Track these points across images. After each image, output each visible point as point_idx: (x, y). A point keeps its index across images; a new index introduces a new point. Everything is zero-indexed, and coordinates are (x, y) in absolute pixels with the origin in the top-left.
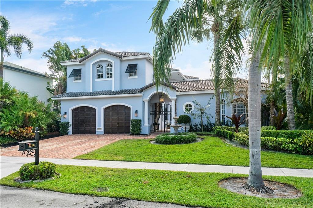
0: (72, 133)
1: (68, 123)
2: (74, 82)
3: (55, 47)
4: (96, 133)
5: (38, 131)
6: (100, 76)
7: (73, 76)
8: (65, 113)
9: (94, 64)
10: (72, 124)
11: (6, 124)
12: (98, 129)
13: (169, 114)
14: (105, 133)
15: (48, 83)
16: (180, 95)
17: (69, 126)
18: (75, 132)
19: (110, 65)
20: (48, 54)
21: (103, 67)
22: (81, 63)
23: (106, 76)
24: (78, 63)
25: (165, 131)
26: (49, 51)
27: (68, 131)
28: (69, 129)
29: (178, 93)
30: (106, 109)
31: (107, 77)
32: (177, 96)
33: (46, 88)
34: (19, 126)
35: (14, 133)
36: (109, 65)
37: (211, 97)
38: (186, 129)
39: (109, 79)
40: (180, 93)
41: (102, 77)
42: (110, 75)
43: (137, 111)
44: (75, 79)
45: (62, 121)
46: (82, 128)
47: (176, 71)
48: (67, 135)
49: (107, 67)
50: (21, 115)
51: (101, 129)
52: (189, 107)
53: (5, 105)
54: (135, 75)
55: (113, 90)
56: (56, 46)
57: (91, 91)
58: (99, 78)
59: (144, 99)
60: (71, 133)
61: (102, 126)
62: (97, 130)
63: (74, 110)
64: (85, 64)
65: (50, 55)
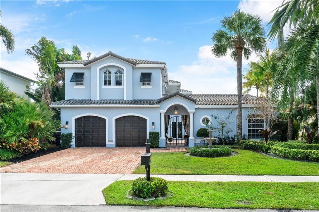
0: (76, 146)
1: (70, 135)
2: (75, 87)
3: (40, 44)
4: (106, 146)
5: (149, 143)
6: (108, 83)
7: (74, 80)
8: (67, 123)
9: (100, 69)
10: (75, 135)
11: (11, 133)
12: (109, 141)
13: (183, 127)
14: (116, 146)
15: (27, 87)
16: (199, 108)
17: (72, 138)
18: (79, 144)
19: (120, 71)
20: (33, 51)
21: (111, 73)
22: (85, 66)
23: (115, 83)
24: (82, 66)
25: (177, 145)
26: (33, 48)
27: (71, 143)
28: (72, 142)
29: (197, 107)
30: (117, 120)
31: (116, 85)
32: (196, 109)
33: (25, 92)
34: (25, 137)
35: (19, 146)
36: (118, 71)
37: (230, 112)
38: (205, 143)
39: (119, 87)
40: (198, 106)
41: (110, 84)
42: (119, 83)
43: (153, 123)
44: (76, 84)
45: (63, 131)
46: (88, 140)
47: (177, 83)
48: (70, 148)
49: (116, 73)
50: (27, 124)
51: (112, 141)
52: (206, 121)
53: (5, 110)
54: (149, 84)
55: (125, 99)
56: (41, 42)
57: (98, 99)
58: (105, 84)
59: (161, 111)
60: (74, 146)
61: (114, 139)
62: (107, 143)
63: (77, 120)
64: (90, 68)
65: (35, 53)
